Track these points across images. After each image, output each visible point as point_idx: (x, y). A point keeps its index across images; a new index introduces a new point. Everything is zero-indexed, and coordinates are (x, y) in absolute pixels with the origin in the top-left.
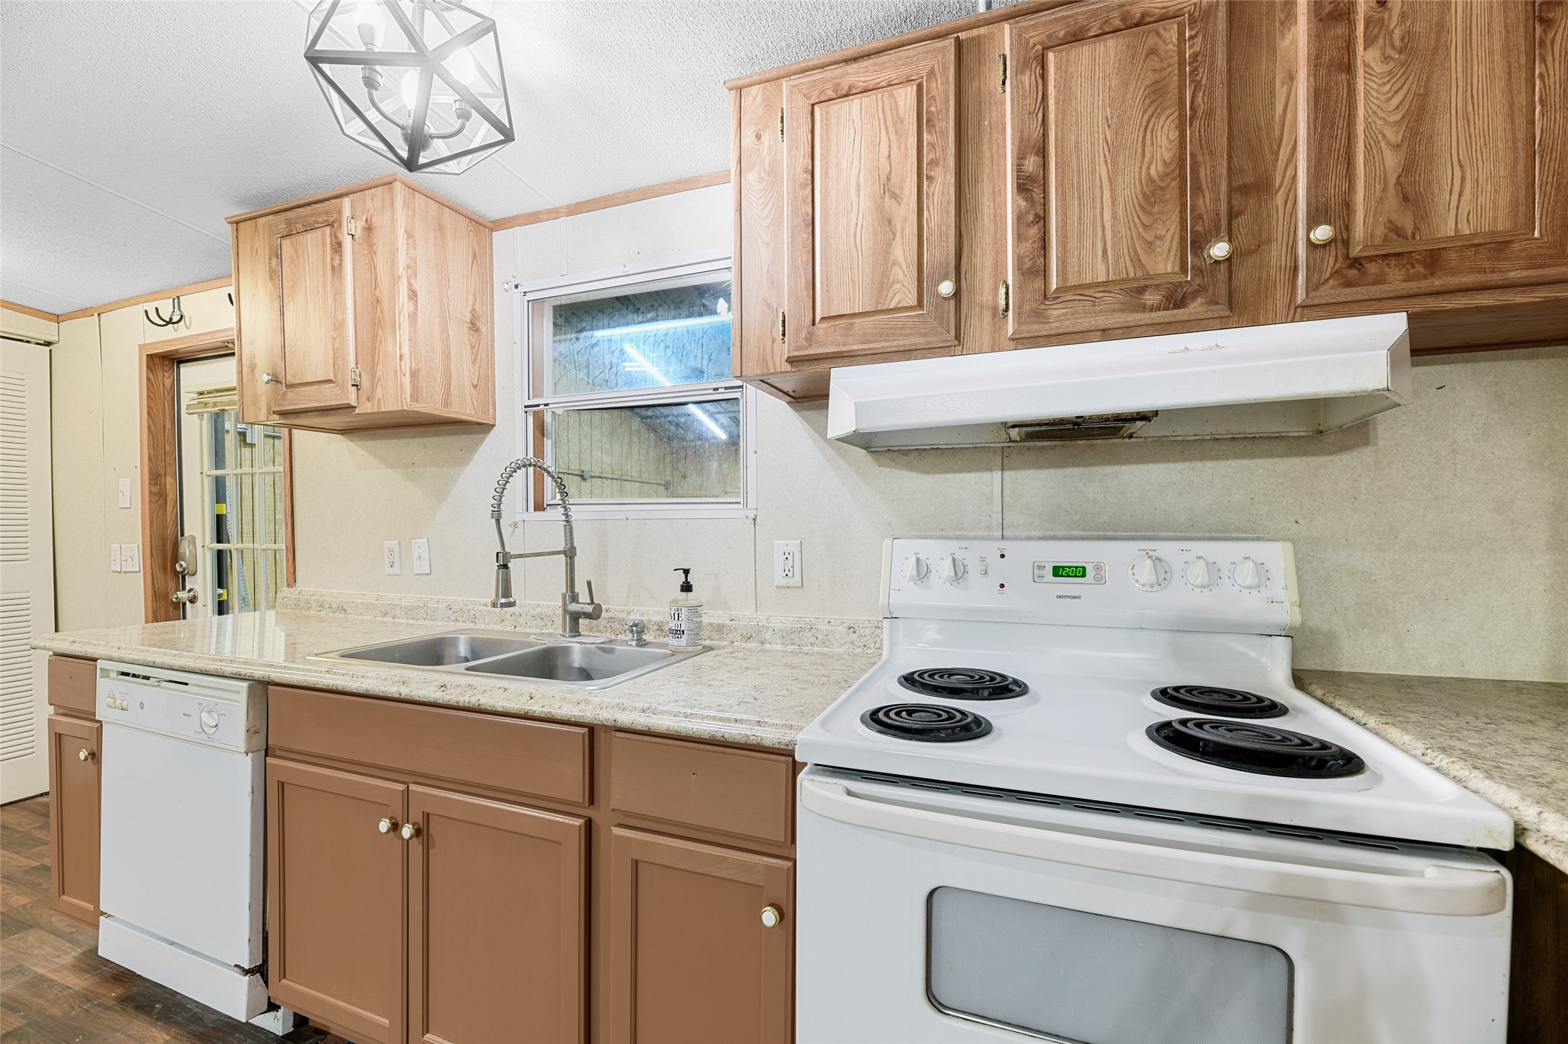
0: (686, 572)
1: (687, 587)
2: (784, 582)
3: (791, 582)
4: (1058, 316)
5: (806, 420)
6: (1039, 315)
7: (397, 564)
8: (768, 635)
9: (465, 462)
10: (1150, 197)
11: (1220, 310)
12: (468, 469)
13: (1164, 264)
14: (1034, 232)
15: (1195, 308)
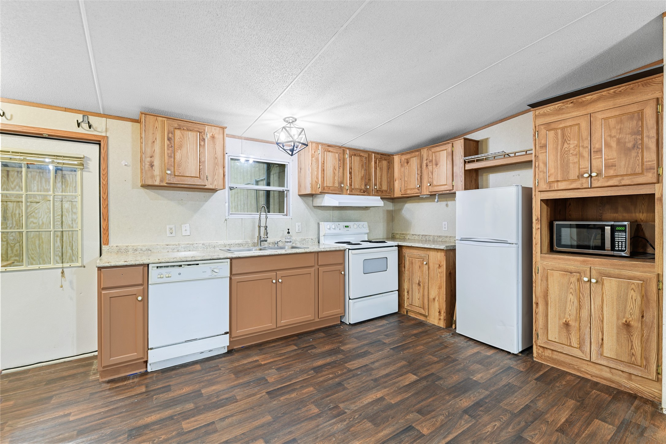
0: (289, 229)
1: (289, 233)
2: (298, 231)
3: (299, 231)
4: (354, 192)
5: (302, 199)
6: (351, 191)
7: (174, 233)
8: (297, 242)
9: (206, 201)
10: (362, 179)
11: (367, 194)
12: (207, 203)
13: (363, 187)
14: (351, 180)
15: (366, 193)
